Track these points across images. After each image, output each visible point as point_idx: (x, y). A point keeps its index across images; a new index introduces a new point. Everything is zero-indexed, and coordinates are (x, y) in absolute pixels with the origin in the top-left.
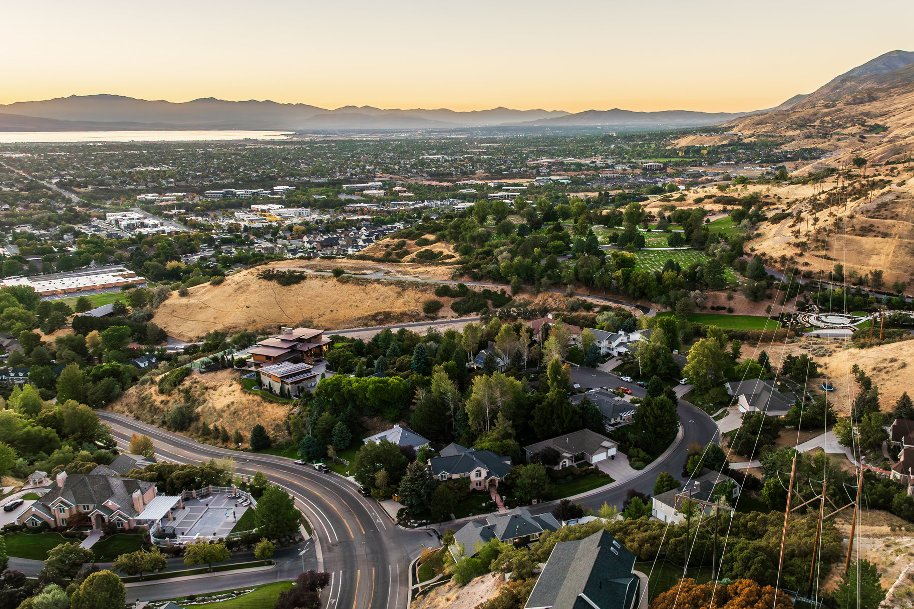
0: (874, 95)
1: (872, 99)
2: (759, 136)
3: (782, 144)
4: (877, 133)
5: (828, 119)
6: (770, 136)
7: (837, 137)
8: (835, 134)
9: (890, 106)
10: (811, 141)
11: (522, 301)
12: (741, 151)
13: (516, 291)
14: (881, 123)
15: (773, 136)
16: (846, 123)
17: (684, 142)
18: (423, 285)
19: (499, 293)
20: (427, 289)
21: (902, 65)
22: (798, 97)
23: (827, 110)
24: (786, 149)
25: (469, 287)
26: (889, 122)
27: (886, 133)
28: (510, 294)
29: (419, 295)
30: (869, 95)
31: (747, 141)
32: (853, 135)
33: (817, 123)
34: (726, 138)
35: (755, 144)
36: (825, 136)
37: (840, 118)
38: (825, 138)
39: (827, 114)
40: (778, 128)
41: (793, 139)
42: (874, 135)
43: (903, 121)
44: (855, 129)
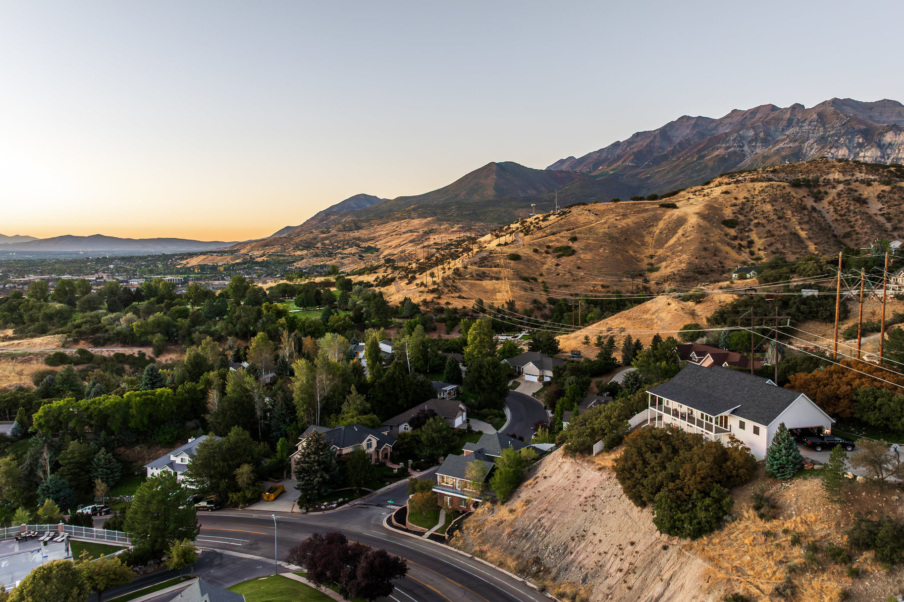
0: (359, 224)
1: (358, 228)
2: (270, 255)
3: (295, 262)
4: (372, 253)
5: (327, 242)
6: (280, 256)
7: (340, 255)
8: (338, 253)
9: (374, 233)
10: (319, 259)
11: (170, 362)
12: (257, 268)
13: (159, 352)
14: (372, 245)
15: (283, 256)
16: (344, 245)
17: (194, 262)
18: (23, 355)
19: (137, 355)
20: (31, 359)
21: (369, 206)
22: (288, 228)
23: (324, 235)
24: (298, 266)
25: (93, 352)
26: (379, 245)
27: (379, 253)
28: (152, 356)
29: (19, 367)
30: (355, 224)
31: (259, 260)
32: (354, 255)
33: (319, 245)
34: (238, 258)
35: (267, 262)
36: (330, 255)
37: (338, 242)
38: (331, 257)
39: (327, 238)
40: (285, 249)
41: (302, 258)
42: (370, 255)
43: (389, 244)
44: (354, 250)
